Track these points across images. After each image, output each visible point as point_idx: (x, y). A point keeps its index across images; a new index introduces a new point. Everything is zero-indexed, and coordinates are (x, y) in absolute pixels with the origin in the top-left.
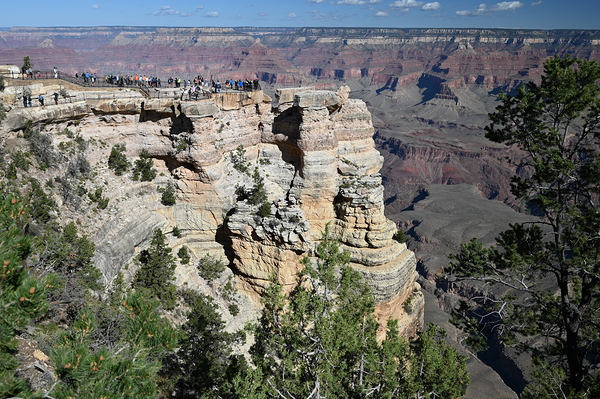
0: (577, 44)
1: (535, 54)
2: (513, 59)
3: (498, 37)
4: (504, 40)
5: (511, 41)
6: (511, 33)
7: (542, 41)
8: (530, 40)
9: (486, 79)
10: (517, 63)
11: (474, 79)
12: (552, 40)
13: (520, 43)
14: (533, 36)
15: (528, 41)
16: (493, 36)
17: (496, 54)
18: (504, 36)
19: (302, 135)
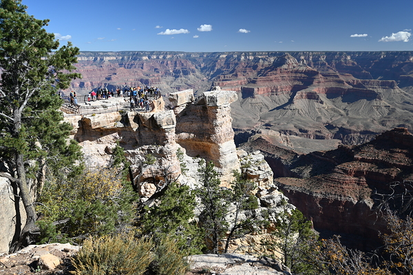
0: (135, 59)
1: (113, 66)
2: (100, 70)
3: (87, 57)
4: (92, 59)
5: (96, 59)
6: (95, 54)
7: (115, 58)
8: (108, 58)
9: (85, 84)
10: (103, 72)
11: (78, 85)
12: (121, 58)
13: (102, 60)
14: (109, 56)
15: (106, 59)
16: (84, 56)
17: (89, 67)
18: (91, 56)
19: (216, 130)
